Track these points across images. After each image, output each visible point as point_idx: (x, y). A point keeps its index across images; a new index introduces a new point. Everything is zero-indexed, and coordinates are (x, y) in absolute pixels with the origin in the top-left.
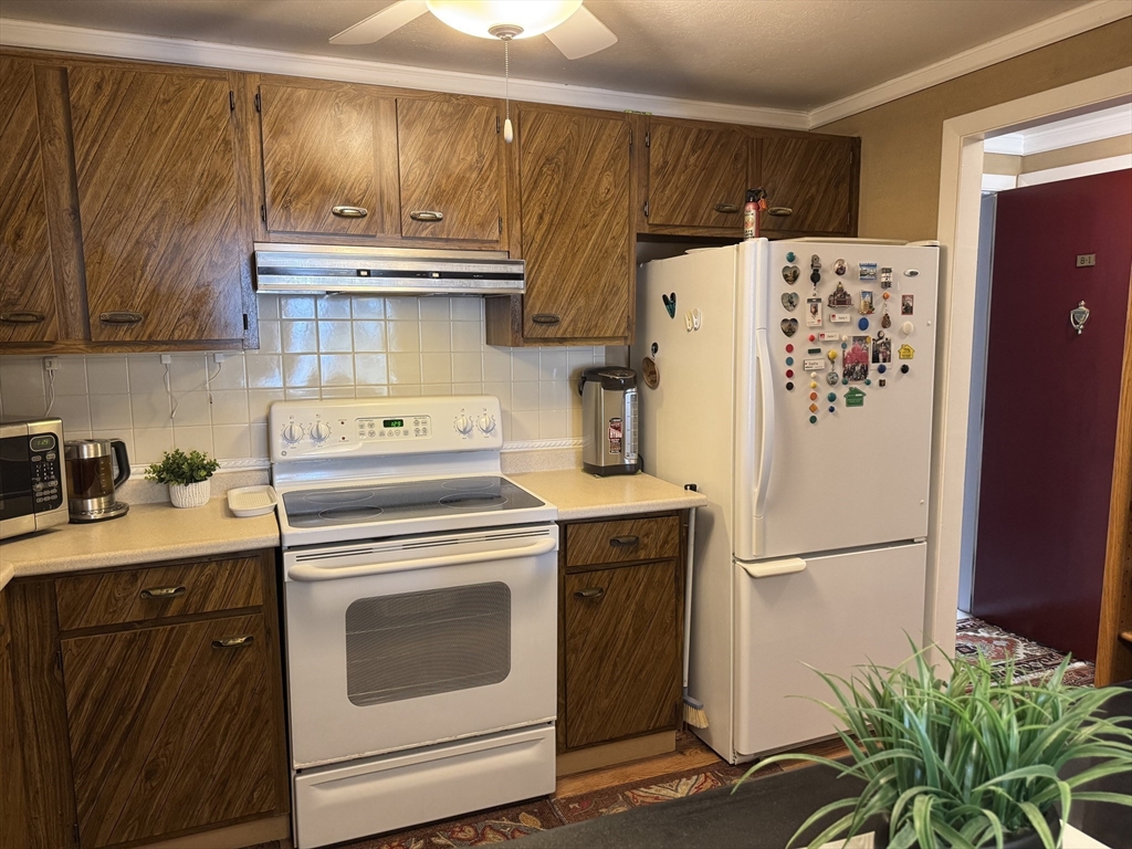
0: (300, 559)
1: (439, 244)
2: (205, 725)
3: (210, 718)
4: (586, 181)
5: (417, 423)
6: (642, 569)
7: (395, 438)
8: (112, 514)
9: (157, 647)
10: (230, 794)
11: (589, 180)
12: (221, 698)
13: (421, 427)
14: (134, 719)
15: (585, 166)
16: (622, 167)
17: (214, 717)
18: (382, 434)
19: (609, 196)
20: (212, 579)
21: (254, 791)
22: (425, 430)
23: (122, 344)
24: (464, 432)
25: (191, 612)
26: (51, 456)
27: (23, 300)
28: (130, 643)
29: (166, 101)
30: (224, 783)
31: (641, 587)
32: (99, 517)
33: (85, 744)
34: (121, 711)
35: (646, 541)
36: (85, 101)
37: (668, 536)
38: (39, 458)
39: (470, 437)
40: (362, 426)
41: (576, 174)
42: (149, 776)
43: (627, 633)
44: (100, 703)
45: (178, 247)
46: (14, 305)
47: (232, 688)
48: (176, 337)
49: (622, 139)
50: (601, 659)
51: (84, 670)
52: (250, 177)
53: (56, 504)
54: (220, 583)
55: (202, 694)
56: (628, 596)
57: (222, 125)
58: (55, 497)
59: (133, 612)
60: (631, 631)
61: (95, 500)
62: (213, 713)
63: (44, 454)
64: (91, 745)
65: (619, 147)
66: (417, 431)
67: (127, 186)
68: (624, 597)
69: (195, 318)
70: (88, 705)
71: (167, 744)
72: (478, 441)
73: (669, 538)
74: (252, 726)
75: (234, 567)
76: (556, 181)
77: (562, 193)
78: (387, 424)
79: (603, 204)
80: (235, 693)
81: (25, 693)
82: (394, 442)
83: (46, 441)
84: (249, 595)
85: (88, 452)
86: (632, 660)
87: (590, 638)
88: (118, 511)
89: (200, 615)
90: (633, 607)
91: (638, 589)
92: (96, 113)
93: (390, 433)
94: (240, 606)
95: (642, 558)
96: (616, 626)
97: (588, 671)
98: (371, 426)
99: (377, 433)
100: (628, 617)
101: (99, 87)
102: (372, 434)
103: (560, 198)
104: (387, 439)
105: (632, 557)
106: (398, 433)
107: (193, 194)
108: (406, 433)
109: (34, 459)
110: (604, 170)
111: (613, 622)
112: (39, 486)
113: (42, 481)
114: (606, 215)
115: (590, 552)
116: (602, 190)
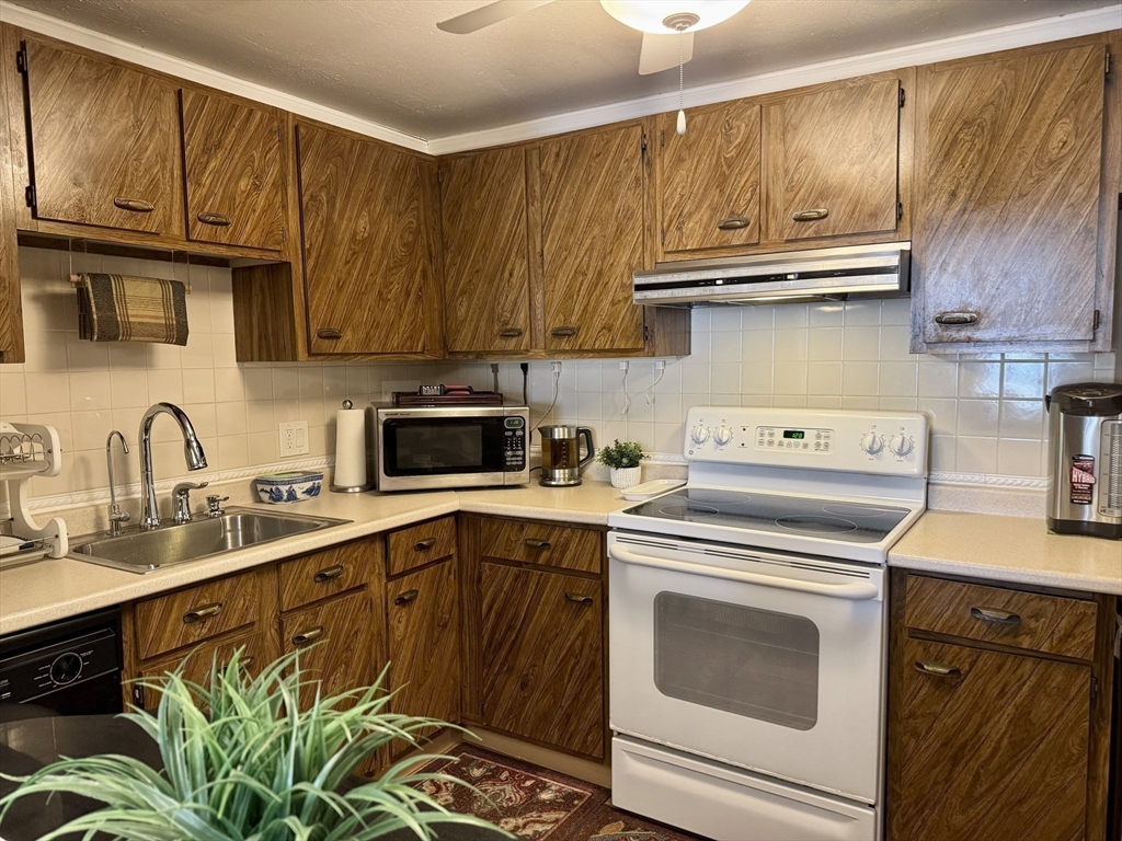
0: (620, 540)
1: (824, 243)
2: (558, 661)
3: (561, 657)
4: (1025, 139)
5: (819, 437)
6: (1028, 665)
7: (792, 450)
8: (572, 482)
9: (532, 585)
10: (572, 728)
11: (1031, 137)
12: (569, 644)
13: (822, 441)
14: (517, 637)
15: (1026, 119)
16: (1090, 107)
17: (564, 657)
18: (781, 444)
19: (1065, 151)
20: (568, 542)
21: (587, 735)
22: (827, 445)
23: (564, 352)
24: (871, 451)
25: (553, 565)
26: (519, 433)
27: (512, 321)
28: (517, 577)
29: (598, 155)
30: (568, 717)
31: (1025, 688)
32: (562, 482)
33: (490, 644)
34: (510, 628)
35: (1033, 624)
36: (550, 169)
37: (1075, 627)
38: (510, 433)
39: (879, 458)
40: (762, 435)
41: (1010, 132)
42: (524, 686)
43: (999, 742)
44: (499, 615)
45: (600, 273)
46: (507, 324)
47: (576, 639)
48: (596, 347)
49: (1091, 70)
50: (955, 760)
51: (492, 589)
52: (655, 206)
53: (521, 468)
54: (573, 546)
55: (557, 635)
56: (1002, 693)
57: (635, 166)
58: (520, 463)
59: (519, 554)
60: (1005, 741)
61: (562, 471)
62: (563, 653)
63: (514, 431)
64: (493, 647)
65: (1086, 81)
66: (818, 445)
67: (570, 229)
68: (996, 691)
69: (610, 330)
70: (493, 614)
71: (535, 666)
72: (888, 464)
73: (1077, 631)
74: (589, 676)
75: (582, 535)
76: (978, 146)
77: (986, 160)
78: (788, 434)
79: (1054, 164)
80: (578, 642)
81: (465, 594)
82: (792, 454)
83: (517, 422)
84: (591, 563)
85: (559, 434)
86: (1007, 780)
87: (937, 726)
88: (577, 481)
89: (558, 569)
90: (1010, 710)
91: (1020, 688)
92: (556, 175)
93: (789, 445)
94: (584, 569)
95: (1025, 645)
96: (980, 726)
97: (934, 767)
98: (771, 435)
99: (776, 443)
100: (1002, 722)
101: (558, 155)
102: (771, 443)
103: (984, 167)
104: (784, 450)
105: (1007, 641)
106: (797, 445)
107: (611, 228)
108: (806, 446)
109: (507, 433)
110: (1057, 118)
111: (977, 717)
112: (509, 453)
113: (512, 450)
114: (1059, 176)
115: (940, 616)
116: (1054, 143)
